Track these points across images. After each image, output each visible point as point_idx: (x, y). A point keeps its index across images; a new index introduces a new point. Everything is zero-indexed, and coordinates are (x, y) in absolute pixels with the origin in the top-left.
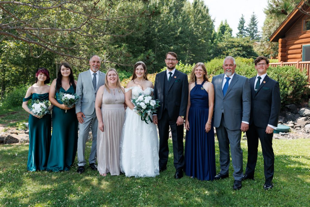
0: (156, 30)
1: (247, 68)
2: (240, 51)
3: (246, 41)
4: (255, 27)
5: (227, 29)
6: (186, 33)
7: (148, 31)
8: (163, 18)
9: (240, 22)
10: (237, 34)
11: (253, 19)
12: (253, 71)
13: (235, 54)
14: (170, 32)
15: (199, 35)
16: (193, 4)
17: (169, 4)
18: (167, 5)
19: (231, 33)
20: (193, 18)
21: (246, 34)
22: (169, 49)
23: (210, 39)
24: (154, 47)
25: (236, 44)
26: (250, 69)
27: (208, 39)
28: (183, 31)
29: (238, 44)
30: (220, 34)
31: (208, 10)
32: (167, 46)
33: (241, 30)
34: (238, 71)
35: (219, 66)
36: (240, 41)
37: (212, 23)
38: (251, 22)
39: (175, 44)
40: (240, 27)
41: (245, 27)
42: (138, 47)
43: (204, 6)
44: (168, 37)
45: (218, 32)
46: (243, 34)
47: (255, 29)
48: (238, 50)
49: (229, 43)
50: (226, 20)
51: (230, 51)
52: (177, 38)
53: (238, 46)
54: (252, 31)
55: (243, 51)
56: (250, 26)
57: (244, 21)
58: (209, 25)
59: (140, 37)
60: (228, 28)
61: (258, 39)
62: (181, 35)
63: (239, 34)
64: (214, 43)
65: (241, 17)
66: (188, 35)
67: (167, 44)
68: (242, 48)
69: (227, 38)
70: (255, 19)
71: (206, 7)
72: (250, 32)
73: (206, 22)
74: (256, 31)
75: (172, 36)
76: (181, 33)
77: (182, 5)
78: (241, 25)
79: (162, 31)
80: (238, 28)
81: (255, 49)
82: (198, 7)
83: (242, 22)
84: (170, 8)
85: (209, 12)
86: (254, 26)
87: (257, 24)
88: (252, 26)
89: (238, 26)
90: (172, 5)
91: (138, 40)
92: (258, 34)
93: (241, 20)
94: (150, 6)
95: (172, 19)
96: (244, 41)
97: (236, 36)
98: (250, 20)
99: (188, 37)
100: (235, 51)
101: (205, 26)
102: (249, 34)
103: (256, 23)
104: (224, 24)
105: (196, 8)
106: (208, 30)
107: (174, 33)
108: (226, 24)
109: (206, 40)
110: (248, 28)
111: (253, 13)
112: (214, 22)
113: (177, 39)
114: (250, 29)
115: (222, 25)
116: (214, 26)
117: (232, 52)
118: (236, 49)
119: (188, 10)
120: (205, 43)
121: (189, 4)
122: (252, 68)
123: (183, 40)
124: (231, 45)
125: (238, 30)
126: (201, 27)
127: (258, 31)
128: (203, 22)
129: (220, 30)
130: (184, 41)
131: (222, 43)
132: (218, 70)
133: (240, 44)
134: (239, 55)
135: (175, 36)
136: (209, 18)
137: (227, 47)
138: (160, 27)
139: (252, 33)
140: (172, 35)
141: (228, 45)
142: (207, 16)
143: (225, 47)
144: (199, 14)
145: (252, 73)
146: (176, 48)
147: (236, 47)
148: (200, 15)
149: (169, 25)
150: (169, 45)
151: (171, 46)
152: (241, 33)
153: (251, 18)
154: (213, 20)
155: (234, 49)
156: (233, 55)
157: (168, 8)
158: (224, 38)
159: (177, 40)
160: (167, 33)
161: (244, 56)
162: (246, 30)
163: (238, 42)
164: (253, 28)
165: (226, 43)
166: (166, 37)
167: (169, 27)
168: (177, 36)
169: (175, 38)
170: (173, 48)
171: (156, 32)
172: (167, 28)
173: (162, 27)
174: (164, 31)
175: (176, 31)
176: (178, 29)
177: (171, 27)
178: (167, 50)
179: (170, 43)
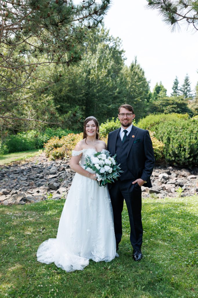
0: (95, 91)
1: (184, 122)
2: (175, 108)
3: (180, 99)
4: (189, 87)
5: (161, 90)
6: (123, 94)
7: (87, 93)
8: (102, 80)
9: (174, 83)
10: (171, 94)
11: (187, 80)
12: (189, 125)
13: (170, 111)
14: (108, 92)
15: (136, 95)
16: (130, 67)
17: (107, 67)
18: (105, 68)
19: (166, 93)
20: (130, 80)
21: (180, 93)
22: (107, 107)
23: (146, 99)
24: (94, 107)
25: (171, 102)
26: (187, 123)
27: (144, 98)
28: (121, 92)
29: (173, 102)
30: (155, 94)
31: (143, 73)
32: (106, 105)
33: (175, 90)
34: (174, 126)
35: (155, 122)
36: (175, 99)
37: (148, 84)
38: (185, 83)
39: (113, 103)
40: (174, 88)
41: (179, 87)
43: (140, 69)
44: (107, 97)
45: (154, 92)
46: (177, 93)
47: (188, 89)
48: (172, 107)
49: (164, 101)
50: (161, 82)
51: (165, 108)
52: (115, 98)
53: (173, 104)
54: (186, 91)
55: (178, 108)
56: (184, 86)
57: (178, 82)
58: (145, 85)
59: (80, 98)
60: (163, 88)
61: (191, 98)
63: (173, 94)
64: (150, 102)
65: (175, 78)
66: (126, 95)
67: (106, 104)
68: (176, 105)
69: (162, 97)
70: (188, 80)
71: (142, 70)
72: (183, 92)
73: (142, 83)
74: (189, 91)
76: (119, 93)
77: (120, 68)
78: (175, 85)
79: (101, 92)
80: (173, 88)
81: (189, 106)
82: (135, 70)
83: (176, 83)
84: (108, 70)
85: (145, 74)
86: (187, 86)
87: (190, 85)
88: (186, 86)
89: (172, 87)
90: (110, 67)
91: (79, 100)
92: (191, 93)
93: (175, 81)
94: (90, 69)
95: (111, 80)
96: (179, 99)
97: (171, 95)
98: (184, 81)
99: (125, 97)
100: (170, 108)
101: (141, 87)
102: (183, 93)
103: (189, 83)
104: (159, 85)
105: (133, 70)
106: (144, 90)
107: (112, 93)
108: (161, 85)
109: (143, 99)
110: (181, 88)
111: (187, 74)
112: (149, 84)
114: (184, 89)
115: (157, 86)
116: (150, 87)
117: (166, 109)
118: (171, 106)
119: (126, 73)
120: (141, 102)
121: (127, 67)
122: (188, 123)
124: (165, 103)
125: (172, 90)
126: (138, 88)
127: (191, 90)
128: (139, 83)
129: (156, 90)
130: (121, 100)
131: (157, 101)
132: (153, 125)
133: (174, 102)
134: (173, 111)
135: (113, 95)
136: (145, 79)
137: (162, 104)
138: (99, 88)
139: (185, 92)
140: (110, 95)
141: (163, 103)
142: (142, 78)
143: (160, 104)
144: (135, 75)
145: (189, 127)
146: (114, 107)
147: (171, 105)
148: (137, 77)
149: (107, 86)
150: (107, 104)
151: (110, 105)
152: (175, 92)
153: (184, 79)
154: (149, 82)
155: (168, 106)
156: (167, 112)
157: (106, 70)
158: (159, 97)
159: (115, 100)
160: (106, 94)
161: (178, 112)
162: (180, 90)
163: (172, 100)
164: (186, 88)
165: (161, 102)
166: (104, 97)
167: (108, 88)
168: (115, 96)
169: (113, 98)
170: (111, 107)
171: (95, 93)
172: (106, 89)
173: (101, 88)
174: (102, 91)
175: (114, 92)
176: (116, 90)
177: (109, 88)
178: (106, 109)
179: (108, 103)
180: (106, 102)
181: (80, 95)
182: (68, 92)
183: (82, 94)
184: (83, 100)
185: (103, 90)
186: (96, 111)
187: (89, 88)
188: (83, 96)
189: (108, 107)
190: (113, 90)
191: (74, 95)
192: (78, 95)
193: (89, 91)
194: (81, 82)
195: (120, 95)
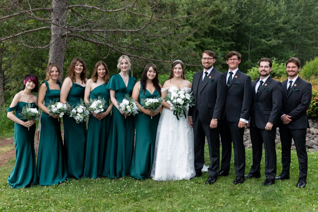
0: (250, 20)
6: (291, 24)
7: (239, 23)
14: (269, 22)
22: (266, 44)
24: (248, 43)
28: (287, 21)
32: (265, 41)
39: (275, 37)
42: (226, 42)
44: (266, 29)
59: (228, 31)
62: (284, 26)
66: (295, 26)
67: (265, 38)
75: (271, 28)
76: (285, 23)
79: (258, 22)
91: (227, 34)
107: (274, 23)
113: (280, 31)
123: (287, 32)
135: (276, 27)
140: (272, 26)
150: (267, 39)
151: (270, 40)
160: (265, 24)
166: (262, 30)
167: (268, 17)
168: (278, 28)
169: (275, 30)
170: (272, 42)
171: (250, 23)
172: (265, 18)
173: (258, 16)
174: (261, 21)
175: (277, 21)
176: (280, 18)
177: (270, 17)
178: (265, 46)
179: (268, 37)
180: (265, 37)
181: (228, 26)
182: (212, 24)
183: (231, 25)
184: (232, 33)
185: (261, 19)
186: (250, 49)
187: (241, 17)
188: (233, 28)
189: (268, 43)
190: (275, 19)
191: (220, 27)
192: (226, 26)
193: (241, 21)
194: (229, 9)
195: (286, 25)
